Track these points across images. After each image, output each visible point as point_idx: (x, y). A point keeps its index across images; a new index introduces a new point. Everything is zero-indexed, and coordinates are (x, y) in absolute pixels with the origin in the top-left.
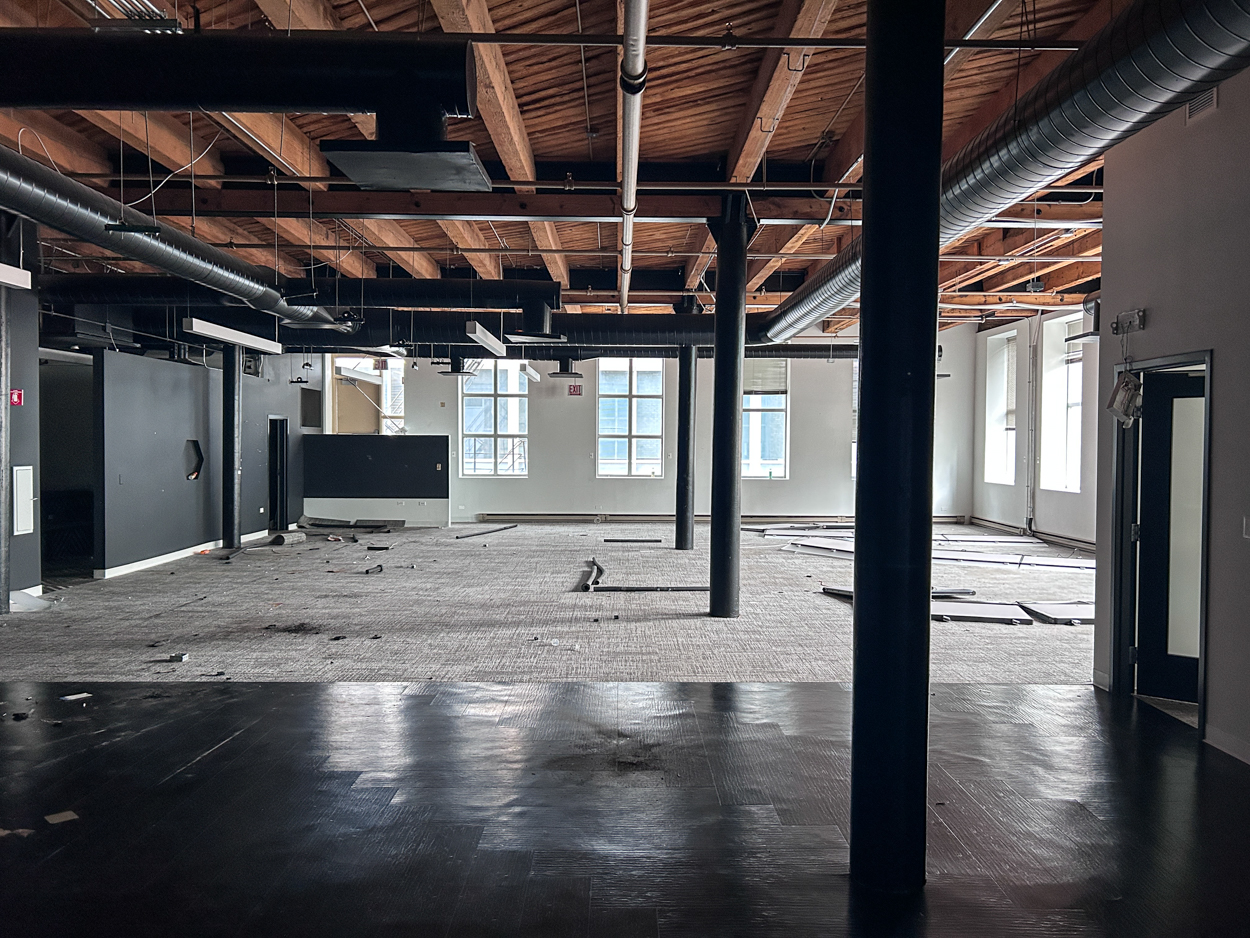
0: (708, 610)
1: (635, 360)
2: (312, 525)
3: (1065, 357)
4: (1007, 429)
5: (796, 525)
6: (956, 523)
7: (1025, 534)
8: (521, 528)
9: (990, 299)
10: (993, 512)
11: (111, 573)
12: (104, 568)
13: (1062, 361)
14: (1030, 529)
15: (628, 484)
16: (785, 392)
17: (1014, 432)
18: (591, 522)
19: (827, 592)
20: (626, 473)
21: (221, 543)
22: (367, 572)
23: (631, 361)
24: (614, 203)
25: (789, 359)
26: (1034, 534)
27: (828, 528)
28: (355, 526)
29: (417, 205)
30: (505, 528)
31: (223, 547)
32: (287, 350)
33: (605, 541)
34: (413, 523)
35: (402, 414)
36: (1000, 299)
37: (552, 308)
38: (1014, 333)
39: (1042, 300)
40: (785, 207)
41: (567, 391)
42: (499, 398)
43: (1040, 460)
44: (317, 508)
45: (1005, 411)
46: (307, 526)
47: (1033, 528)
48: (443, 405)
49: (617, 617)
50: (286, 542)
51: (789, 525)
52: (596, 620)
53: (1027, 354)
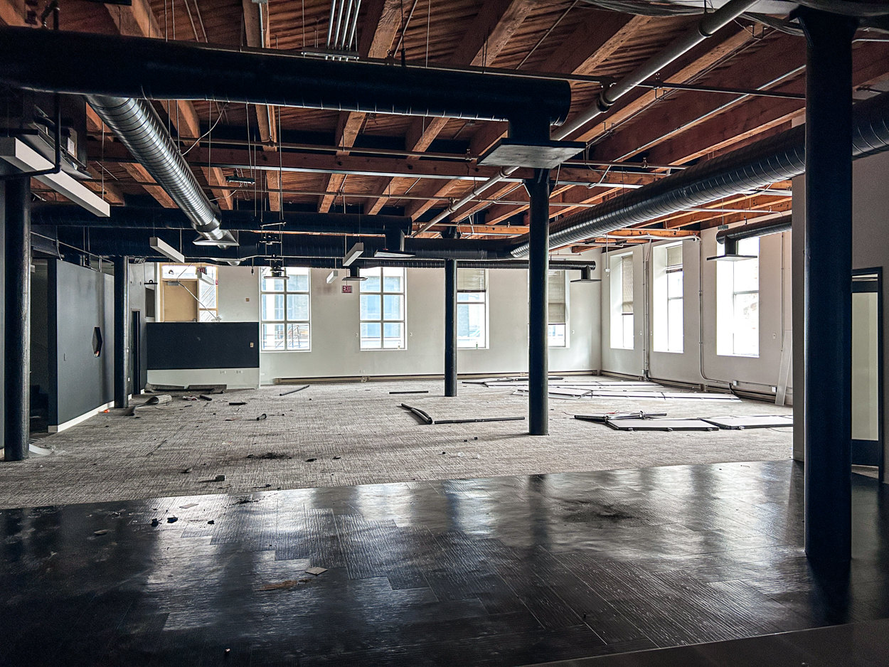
0: (528, 432)
1: (384, 268)
2: (156, 390)
3: (666, 269)
4: (623, 314)
5: (501, 379)
6: (592, 375)
7: (643, 380)
8: (312, 387)
9: (635, 233)
10: (618, 367)
11: (62, 428)
12: (57, 425)
13: (664, 271)
14: (647, 376)
15: (383, 354)
16: (485, 291)
17: (632, 316)
18: (359, 381)
19: (577, 418)
20: (380, 347)
21: (112, 404)
22: (258, 419)
23: (382, 269)
24: (468, 167)
25: (487, 270)
26: (650, 380)
27: (519, 380)
28: (188, 390)
29: (340, 163)
30: (304, 388)
31: (115, 407)
32: (187, 261)
33: (390, 393)
34: (232, 386)
35: (215, 307)
36: (640, 233)
37: (406, 235)
38: (631, 253)
39: (664, 234)
40: (573, 174)
41: (341, 290)
42: (288, 295)
43: (653, 333)
44: (155, 377)
45: (622, 303)
46: (153, 391)
47: (649, 376)
48: (248, 300)
49: (476, 438)
50: (160, 402)
51: (496, 379)
52: (466, 441)
53: (642, 267)
